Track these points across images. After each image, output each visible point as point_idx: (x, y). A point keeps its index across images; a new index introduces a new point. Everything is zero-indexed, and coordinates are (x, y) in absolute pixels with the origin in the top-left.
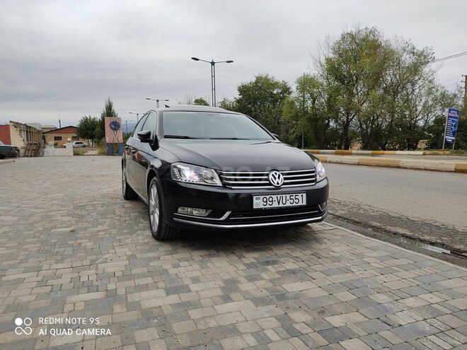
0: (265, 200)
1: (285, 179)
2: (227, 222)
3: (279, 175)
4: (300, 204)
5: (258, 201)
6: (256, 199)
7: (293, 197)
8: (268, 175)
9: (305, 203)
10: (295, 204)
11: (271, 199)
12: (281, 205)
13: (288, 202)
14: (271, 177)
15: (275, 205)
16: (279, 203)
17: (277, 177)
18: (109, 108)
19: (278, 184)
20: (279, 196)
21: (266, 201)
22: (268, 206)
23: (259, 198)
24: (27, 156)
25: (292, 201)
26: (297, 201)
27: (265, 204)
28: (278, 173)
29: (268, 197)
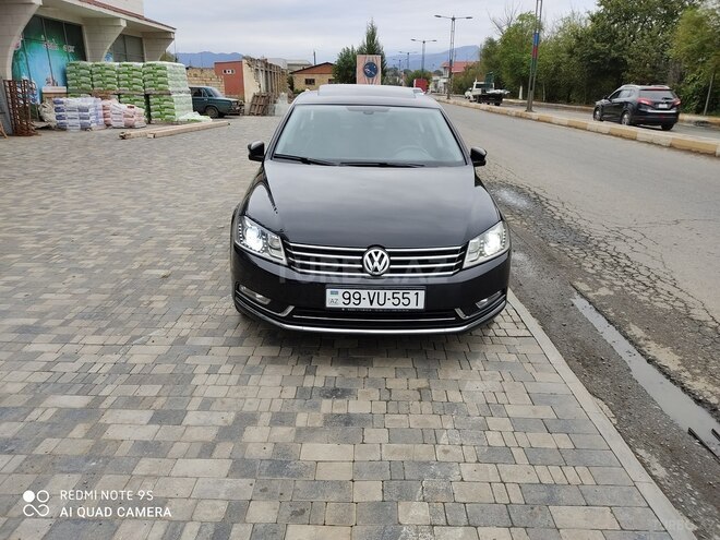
0: (347, 296)
1: (392, 262)
2: (289, 320)
3: (382, 256)
4: (412, 306)
5: (334, 297)
6: (332, 293)
7: (400, 296)
8: (362, 254)
9: (421, 306)
10: (401, 307)
11: (357, 296)
12: (375, 306)
13: (388, 301)
14: (366, 257)
15: (365, 305)
16: (371, 302)
17: (376, 259)
18: (371, 36)
19: (376, 270)
20: (372, 292)
21: (349, 298)
22: (351, 306)
23: (337, 293)
24: (253, 114)
25: (396, 301)
26: (406, 302)
27: (347, 302)
28: (381, 252)
29: (352, 292)
